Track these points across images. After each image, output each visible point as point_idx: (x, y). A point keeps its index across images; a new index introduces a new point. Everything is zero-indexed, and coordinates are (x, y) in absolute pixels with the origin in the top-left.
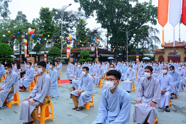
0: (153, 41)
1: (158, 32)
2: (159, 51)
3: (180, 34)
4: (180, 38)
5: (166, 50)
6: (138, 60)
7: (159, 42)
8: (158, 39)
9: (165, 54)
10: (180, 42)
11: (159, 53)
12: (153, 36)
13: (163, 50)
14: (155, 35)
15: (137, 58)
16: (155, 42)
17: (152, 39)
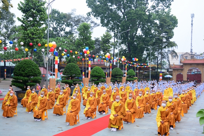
0: (170, 56)
1: (176, 46)
3: (191, 44)
4: (192, 50)
5: (185, 66)
6: (161, 78)
7: (176, 57)
8: (176, 53)
9: (184, 71)
10: (192, 54)
11: (178, 70)
12: (169, 51)
13: (182, 66)
14: (173, 49)
15: (161, 76)
16: (172, 56)
17: (168, 53)
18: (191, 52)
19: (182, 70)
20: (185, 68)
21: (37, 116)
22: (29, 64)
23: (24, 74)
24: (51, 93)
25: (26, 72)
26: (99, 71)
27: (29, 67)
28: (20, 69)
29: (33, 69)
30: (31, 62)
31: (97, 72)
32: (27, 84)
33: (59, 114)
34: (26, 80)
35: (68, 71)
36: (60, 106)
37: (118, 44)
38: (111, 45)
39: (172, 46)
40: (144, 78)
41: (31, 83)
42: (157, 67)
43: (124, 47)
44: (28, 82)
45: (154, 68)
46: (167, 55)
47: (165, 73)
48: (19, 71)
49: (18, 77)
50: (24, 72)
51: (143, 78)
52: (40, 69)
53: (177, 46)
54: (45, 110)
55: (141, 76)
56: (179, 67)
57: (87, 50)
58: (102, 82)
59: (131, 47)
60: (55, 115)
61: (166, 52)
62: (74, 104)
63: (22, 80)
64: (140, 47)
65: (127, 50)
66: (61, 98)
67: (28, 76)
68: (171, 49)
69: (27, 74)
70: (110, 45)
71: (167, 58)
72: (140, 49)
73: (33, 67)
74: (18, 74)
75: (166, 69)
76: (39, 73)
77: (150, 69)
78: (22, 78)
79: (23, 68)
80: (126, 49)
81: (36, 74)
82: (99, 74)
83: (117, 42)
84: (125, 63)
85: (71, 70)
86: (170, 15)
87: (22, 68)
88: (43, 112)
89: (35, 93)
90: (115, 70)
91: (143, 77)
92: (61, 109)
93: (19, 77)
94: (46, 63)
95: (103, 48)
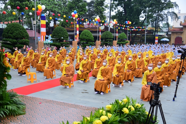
0: (169, 18)
2: (177, 31)
5: (185, 29)
6: (156, 41)
7: (176, 19)
8: (176, 15)
9: (183, 33)
11: (177, 33)
12: (169, 12)
13: (182, 29)
14: (173, 11)
15: (157, 39)
16: (172, 18)
17: (168, 15)
19: (182, 33)
20: (185, 31)
21: (21, 71)
22: (17, 27)
23: (12, 37)
24: (36, 54)
25: (14, 34)
26: (88, 35)
27: (17, 30)
28: (8, 32)
29: (21, 31)
30: (18, 26)
31: (86, 36)
32: (16, 45)
33: (41, 71)
34: (14, 42)
35: (56, 34)
36: (42, 64)
37: (114, 6)
38: (105, 7)
39: (169, 8)
40: (141, 42)
41: (19, 45)
42: (155, 29)
43: (121, 9)
44: (17, 44)
45: (152, 31)
46: (167, 16)
47: (164, 36)
48: (8, 33)
49: (6, 39)
50: (12, 34)
51: (139, 42)
52: (28, 32)
53: (178, 7)
54: (28, 67)
55: (138, 40)
56: (178, 30)
57: (75, 13)
58: (91, 45)
59: (127, 10)
60: (38, 72)
61: (165, 14)
62: (50, 62)
63: (11, 42)
64: (135, 9)
65: (123, 13)
66: (43, 58)
67: (17, 39)
68: (171, 10)
69: (15, 36)
70: (103, 7)
71: (166, 20)
72: (137, 11)
73: (21, 30)
74: (7, 36)
75: (166, 32)
76: (26, 36)
77: (146, 33)
78: (11, 40)
79: (12, 31)
80: (122, 11)
81: (23, 37)
82: (88, 38)
83: (114, 3)
84: (117, 26)
85: (58, 33)
87: (10, 30)
88: (26, 69)
89: (21, 53)
90: (106, 34)
91: (140, 40)
92: (43, 67)
93: (8, 39)
94: (35, 27)
95: (97, 11)
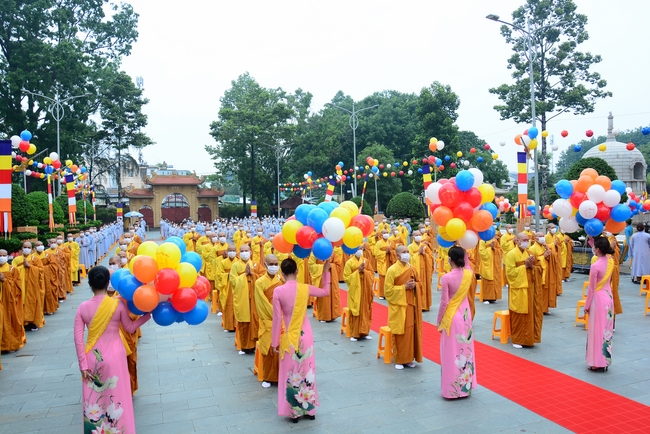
2: (141, 195)
5: (156, 191)
9: (154, 200)
13: (150, 191)
18: (140, 159)
19: (151, 199)
20: (158, 194)
56: (143, 193)
86: (119, 71)
